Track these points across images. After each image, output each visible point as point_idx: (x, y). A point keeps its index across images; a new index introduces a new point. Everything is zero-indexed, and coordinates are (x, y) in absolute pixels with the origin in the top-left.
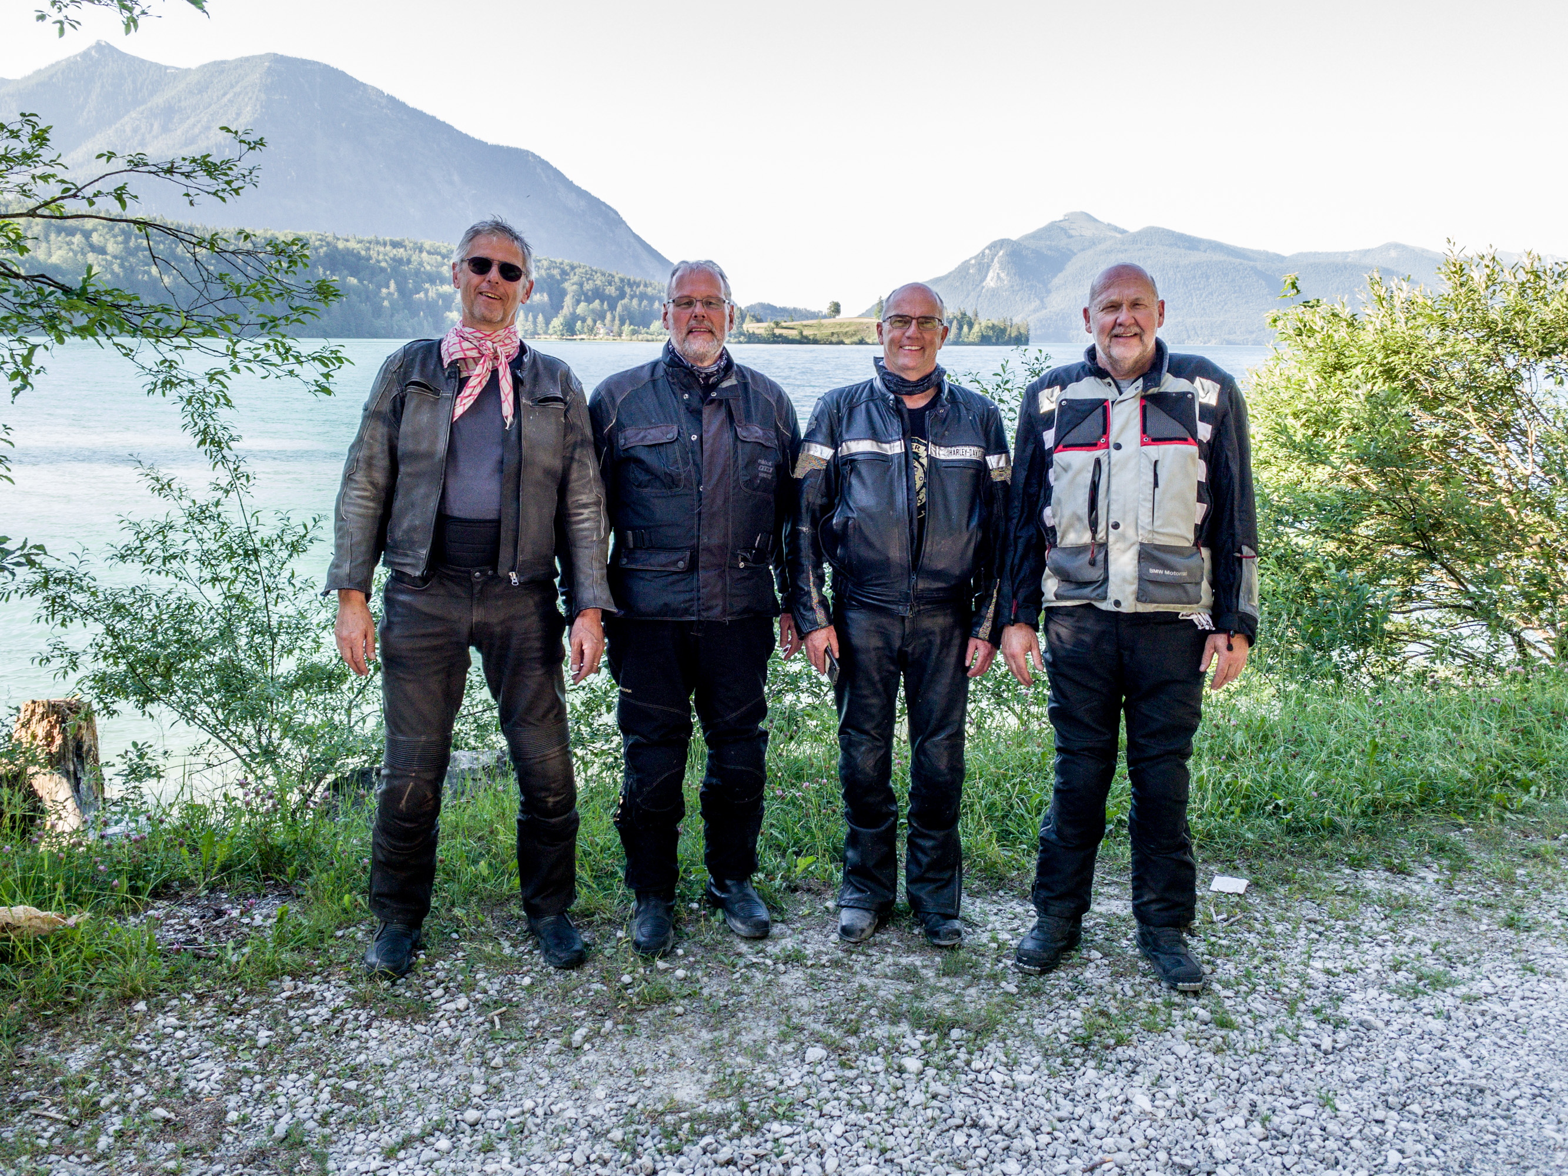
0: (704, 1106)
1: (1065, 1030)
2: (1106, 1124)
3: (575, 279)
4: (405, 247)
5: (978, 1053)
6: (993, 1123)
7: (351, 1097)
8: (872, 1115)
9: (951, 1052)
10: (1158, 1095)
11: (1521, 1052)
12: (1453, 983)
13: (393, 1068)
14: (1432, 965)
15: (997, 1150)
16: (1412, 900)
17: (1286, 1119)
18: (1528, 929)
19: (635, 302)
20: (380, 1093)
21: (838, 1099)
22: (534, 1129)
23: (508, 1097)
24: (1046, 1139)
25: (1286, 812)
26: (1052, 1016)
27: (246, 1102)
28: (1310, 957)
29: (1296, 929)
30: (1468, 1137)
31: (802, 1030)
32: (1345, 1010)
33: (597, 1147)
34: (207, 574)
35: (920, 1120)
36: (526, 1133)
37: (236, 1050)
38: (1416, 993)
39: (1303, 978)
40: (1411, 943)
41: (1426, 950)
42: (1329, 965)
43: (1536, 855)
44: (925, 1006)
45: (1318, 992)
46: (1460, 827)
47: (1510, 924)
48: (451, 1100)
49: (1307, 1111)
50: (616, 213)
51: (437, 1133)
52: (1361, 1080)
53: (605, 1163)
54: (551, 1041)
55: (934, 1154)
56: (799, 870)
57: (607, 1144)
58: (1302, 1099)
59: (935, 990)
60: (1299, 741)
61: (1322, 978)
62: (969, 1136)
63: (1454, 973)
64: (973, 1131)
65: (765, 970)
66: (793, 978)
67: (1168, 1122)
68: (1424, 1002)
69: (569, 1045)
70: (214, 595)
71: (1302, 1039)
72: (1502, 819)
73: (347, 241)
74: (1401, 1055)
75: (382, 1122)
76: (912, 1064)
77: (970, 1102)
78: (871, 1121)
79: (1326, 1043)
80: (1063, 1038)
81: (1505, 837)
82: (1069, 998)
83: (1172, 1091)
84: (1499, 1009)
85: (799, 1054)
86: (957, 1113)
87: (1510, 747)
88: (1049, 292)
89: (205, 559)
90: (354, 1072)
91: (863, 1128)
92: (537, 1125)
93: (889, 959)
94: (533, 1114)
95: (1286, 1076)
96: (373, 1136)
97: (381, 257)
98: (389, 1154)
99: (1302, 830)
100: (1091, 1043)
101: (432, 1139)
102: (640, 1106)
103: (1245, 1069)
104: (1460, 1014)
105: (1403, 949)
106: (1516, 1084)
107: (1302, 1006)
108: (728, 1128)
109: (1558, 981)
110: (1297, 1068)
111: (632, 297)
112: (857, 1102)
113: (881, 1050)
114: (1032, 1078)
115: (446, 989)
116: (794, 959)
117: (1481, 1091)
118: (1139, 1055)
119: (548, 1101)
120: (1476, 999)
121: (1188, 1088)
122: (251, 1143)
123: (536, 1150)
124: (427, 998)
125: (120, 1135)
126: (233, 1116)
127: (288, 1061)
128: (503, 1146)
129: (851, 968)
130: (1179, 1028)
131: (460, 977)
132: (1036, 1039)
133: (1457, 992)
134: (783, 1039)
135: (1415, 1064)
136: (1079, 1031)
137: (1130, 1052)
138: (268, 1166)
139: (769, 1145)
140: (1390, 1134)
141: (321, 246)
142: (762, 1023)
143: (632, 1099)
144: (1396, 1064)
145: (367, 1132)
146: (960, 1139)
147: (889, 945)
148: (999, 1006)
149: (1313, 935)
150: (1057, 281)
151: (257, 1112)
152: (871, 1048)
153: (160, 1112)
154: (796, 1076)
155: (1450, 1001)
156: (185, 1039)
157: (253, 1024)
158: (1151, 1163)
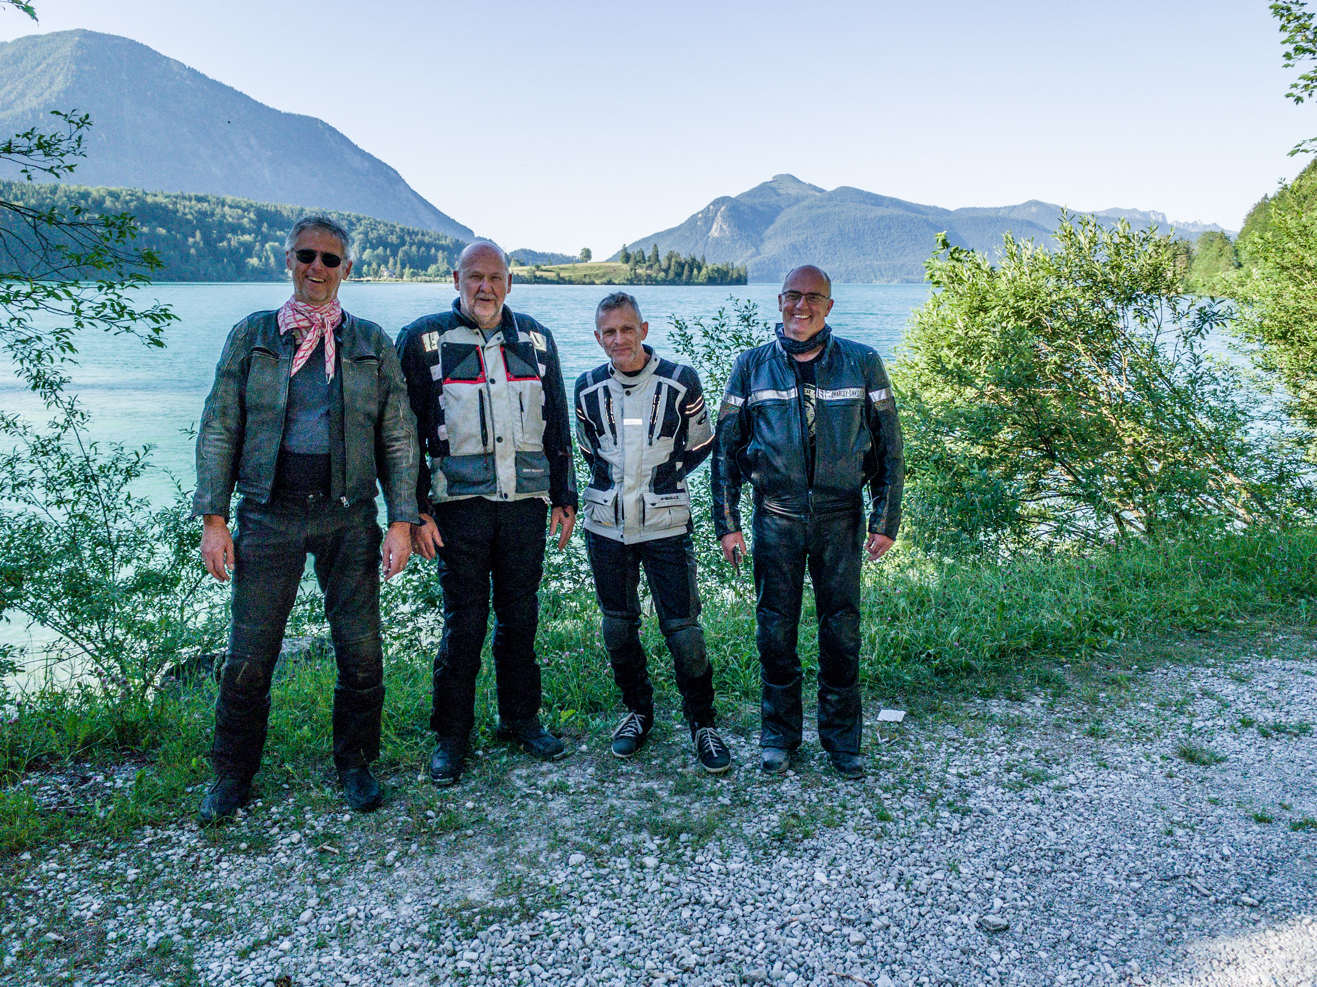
0: (491, 903)
1: (766, 830)
2: (794, 894)
3: (361, 229)
4: (209, 202)
5: (700, 851)
6: (711, 900)
7: (208, 915)
8: (620, 901)
9: (680, 851)
10: (833, 872)
11: (1092, 825)
12: (1048, 778)
13: (241, 891)
14: (1035, 766)
15: (714, 919)
16: (1024, 721)
17: (924, 881)
18: (1104, 737)
19: (414, 248)
20: (232, 910)
21: (594, 890)
22: (358, 929)
23: (336, 906)
24: (751, 908)
25: (935, 659)
26: (756, 820)
27: (122, 925)
28: (948, 765)
29: (939, 746)
30: (1050, 886)
31: (566, 841)
32: (971, 802)
33: (409, 939)
34: (52, 497)
35: (657, 901)
36: (352, 932)
37: (110, 886)
38: (1022, 786)
39: (942, 782)
40: (1021, 751)
41: (1032, 756)
42: (961, 771)
43: (1114, 681)
44: (660, 819)
45: (953, 791)
46: (1061, 664)
47: (1092, 733)
48: (290, 912)
49: (939, 875)
50: (396, 172)
51: (281, 938)
52: (979, 851)
53: (415, 950)
54: (369, 862)
55: (667, 925)
56: (562, 720)
57: (416, 936)
58: (936, 867)
59: (668, 806)
60: (948, 604)
61: (955, 780)
62: (693, 911)
63: (1050, 771)
64: (696, 907)
65: (537, 799)
66: (559, 804)
67: (839, 890)
68: (1028, 794)
69: (383, 865)
70: (60, 515)
71: (939, 825)
72: (1092, 657)
73: (156, 196)
74: (1007, 831)
75: (235, 932)
76: (650, 861)
77: (694, 886)
78: (619, 905)
79: (955, 827)
80: (764, 836)
81: (1093, 670)
82: (770, 806)
83: (843, 869)
84: (1079, 795)
85: (564, 860)
86: (685, 895)
87: (1101, 602)
88: (762, 241)
89: (50, 484)
90: (209, 896)
91: (614, 910)
92: (361, 926)
93: (633, 785)
94: (357, 918)
95: (926, 852)
96: (229, 943)
97: (187, 210)
98: (243, 955)
99: (947, 672)
100: (784, 838)
101: (277, 942)
102: (441, 906)
103: (897, 849)
104: (1052, 800)
105: (1015, 756)
106: (1087, 847)
107: (940, 802)
108: (510, 917)
109: (1123, 773)
110: (934, 845)
111: (411, 245)
112: (609, 892)
113: (627, 852)
114: (741, 866)
115: (282, 828)
116: (559, 789)
117: (1062, 853)
118: (820, 844)
119: (368, 908)
120: (1063, 789)
121: (855, 865)
122: (129, 954)
123: (361, 944)
124: (266, 836)
125: (21, 955)
126: (112, 935)
127: (154, 891)
128: (334, 943)
129: (604, 793)
130: (850, 823)
131: (292, 818)
132: (745, 838)
133: (1050, 785)
134: (552, 849)
135: (1017, 837)
136: (776, 830)
137: (814, 843)
138: (145, 971)
139: (542, 928)
140: (996, 887)
141: (131, 201)
142: (535, 839)
143: (435, 902)
144: (1003, 838)
145: (224, 940)
146: (686, 913)
147: (633, 774)
148: (716, 814)
149: (951, 750)
150: (769, 232)
151: (132, 931)
152: (619, 851)
153: (52, 936)
154: (562, 875)
155: (1045, 791)
156: (66, 880)
157: (122, 865)
158: (826, 920)
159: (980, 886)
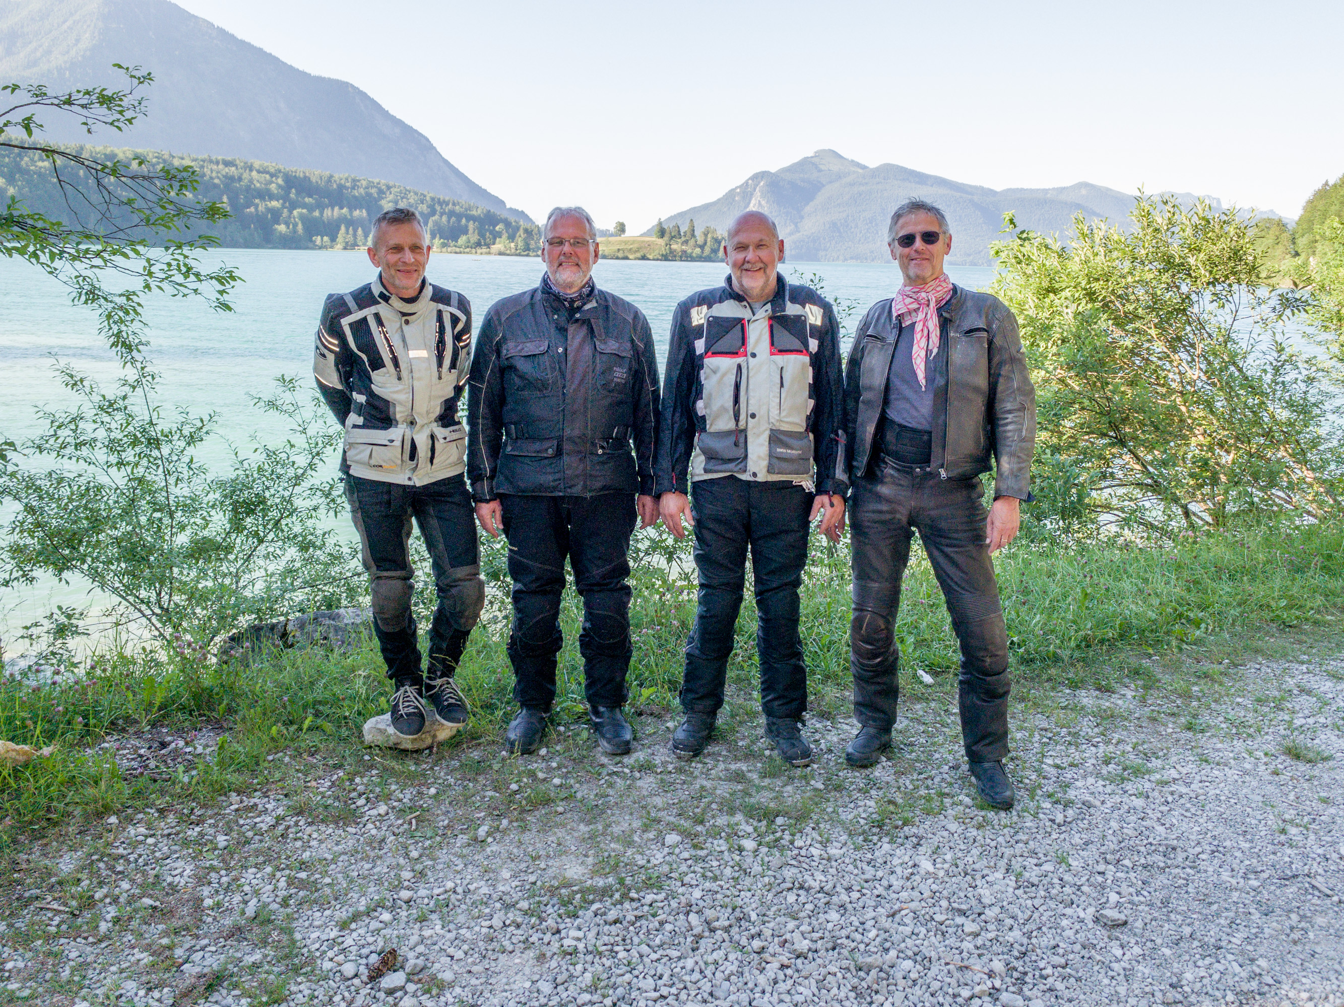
0: (590, 882)
1: (864, 815)
2: (901, 882)
5: (799, 835)
6: (816, 885)
7: (303, 885)
8: (722, 883)
9: (778, 835)
10: (938, 860)
11: (1201, 821)
12: (1149, 772)
13: (334, 861)
14: (1134, 759)
15: (821, 904)
16: (1116, 712)
17: (1034, 874)
18: (1202, 731)
20: (327, 880)
21: (694, 872)
22: (457, 903)
23: (432, 880)
24: (858, 895)
25: (1020, 647)
26: (852, 805)
27: (217, 892)
28: (1044, 756)
29: (1031, 735)
30: (1166, 882)
31: (659, 821)
32: (1072, 794)
33: (511, 915)
35: (760, 885)
36: (451, 906)
37: (201, 851)
38: (1123, 780)
39: (1039, 771)
40: (1118, 743)
41: (1129, 749)
42: (1058, 761)
43: (1206, 676)
44: (752, 800)
45: (1051, 781)
46: (1150, 656)
47: (1189, 727)
48: (386, 884)
49: (1049, 867)
51: (379, 909)
52: (1086, 844)
53: (518, 926)
54: (460, 836)
55: (774, 909)
56: (642, 699)
57: (518, 912)
58: (1043, 859)
59: (759, 789)
61: (1053, 771)
62: (798, 895)
63: (1149, 765)
64: (801, 892)
65: (624, 777)
66: (647, 783)
67: (946, 879)
68: (1129, 786)
69: (475, 839)
71: (1041, 816)
72: (1181, 650)
74: (1114, 825)
75: (333, 902)
76: (749, 844)
77: (796, 871)
78: (722, 887)
79: (1060, 818)
80: (862, 822)
81: (1183, 662)
82: (864, 792)
83: (948, 857)
84: (1183, 790)
85: (660, 840)
86: (788, 879)
87: (1185, 594)
90: (303, 865)
91: (717, 892)
92: (459, 900)
93: (722, 766)
94: (455, 892)
95: (1031, 843)
96: (327, 912)
98: (344, 926)
99: (1032, 660)
100: (884, 824)
101: (376, 914)
102: (539, 883)
103: (1000, 839)
104: (1156, 794)
105: (1111, 748)
106: (1199, 843)
107: (1039, 792)
108: (611, 897)
109: (1226, 768)
110: (1039, 837)
112: (709, 874)
113: (723, 834)
114: (842, 852)
115: (368, 799)
116: (646, 768)
117: (1174, 849)
118: (921, 832)
119: (465, 882)
120: (1166, 783)
121: (960, 855)
122: (227, 922)
123: (461, 918)
124: (353, 807)
125: (116, 921)
126: (208, 902)
127: (246, 858)
128: (434, 917)
129: (692, 773)
130: (950, 811)
131: (377, 790)
132: (842, 823)
133: (1152, 779)
134: (646, 829)
135: (1125, 831)
136: (874, 816)
137: (914, 830)
138: (245, 939)
139: (646, 909)
140: (1109, 881)
142: (627, 818)
143: (532, 878)
144: (1111, 832)
145: (322, 910)
146: (791, 898)
147: (720, 755)
148: (811, 799)
149: (1045, 740)
151: (228, 898)
152: (715, 833)
153: (148, 901)
154: (659, 856)
155: (1148, 785)
156: (155, 845)
157: (212, 831)
158: (937, 909)
159: (1092, 879)
